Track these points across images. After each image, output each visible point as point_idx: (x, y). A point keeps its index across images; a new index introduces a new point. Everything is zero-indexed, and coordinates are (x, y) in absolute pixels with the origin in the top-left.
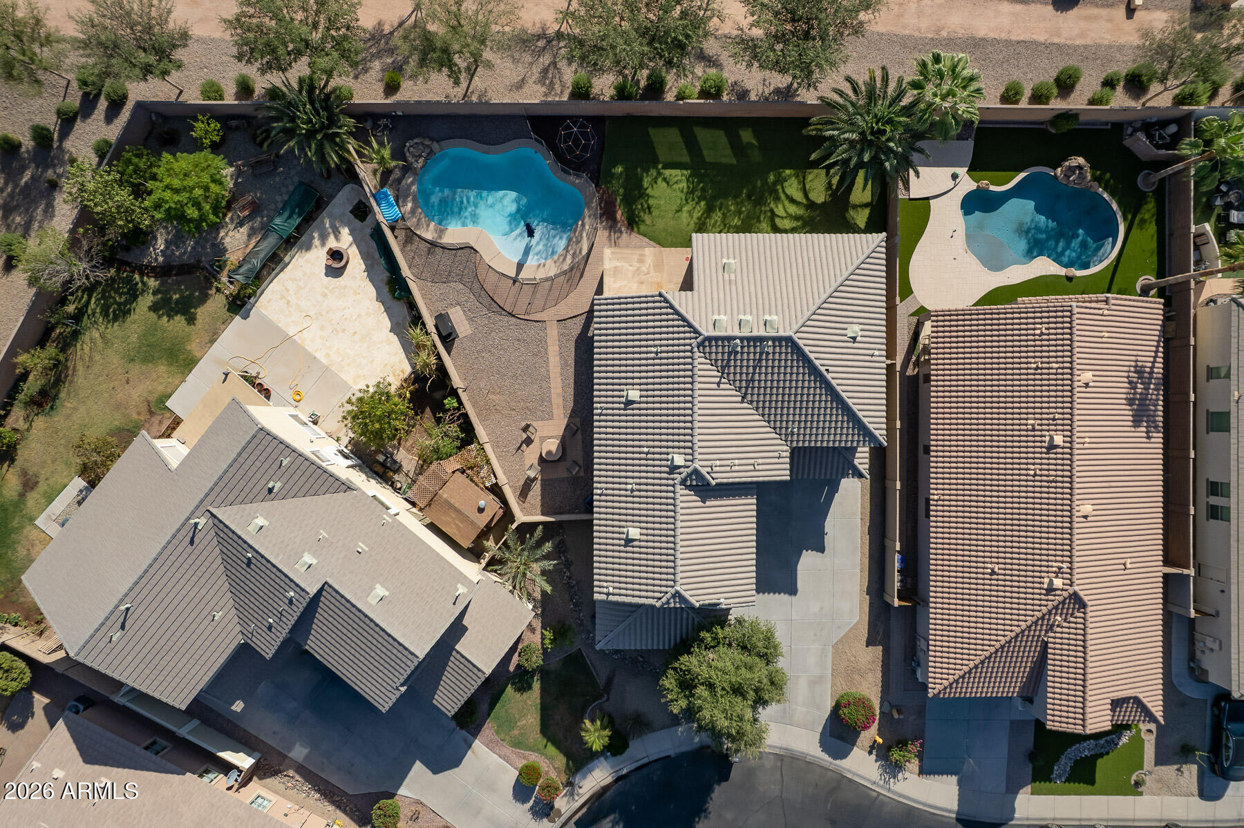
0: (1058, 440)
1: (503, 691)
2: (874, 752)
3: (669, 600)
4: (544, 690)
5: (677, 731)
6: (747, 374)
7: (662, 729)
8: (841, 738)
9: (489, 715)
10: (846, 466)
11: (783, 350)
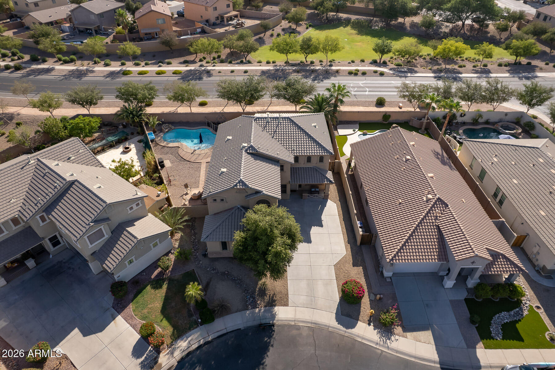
0: (408, 157)
1: (144, 288)
2: (372, 324)
3: (237, 184)
4: (168, 288)
5: (246, 313)
6: (274, 129)
7: (236, 312)
8: (349, 316)
9: (132, 301)
10: (323, 178)
11: (287, 121)
